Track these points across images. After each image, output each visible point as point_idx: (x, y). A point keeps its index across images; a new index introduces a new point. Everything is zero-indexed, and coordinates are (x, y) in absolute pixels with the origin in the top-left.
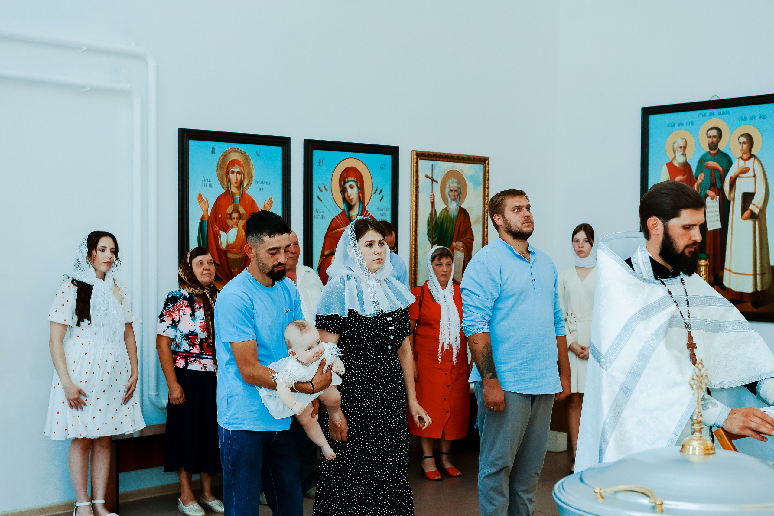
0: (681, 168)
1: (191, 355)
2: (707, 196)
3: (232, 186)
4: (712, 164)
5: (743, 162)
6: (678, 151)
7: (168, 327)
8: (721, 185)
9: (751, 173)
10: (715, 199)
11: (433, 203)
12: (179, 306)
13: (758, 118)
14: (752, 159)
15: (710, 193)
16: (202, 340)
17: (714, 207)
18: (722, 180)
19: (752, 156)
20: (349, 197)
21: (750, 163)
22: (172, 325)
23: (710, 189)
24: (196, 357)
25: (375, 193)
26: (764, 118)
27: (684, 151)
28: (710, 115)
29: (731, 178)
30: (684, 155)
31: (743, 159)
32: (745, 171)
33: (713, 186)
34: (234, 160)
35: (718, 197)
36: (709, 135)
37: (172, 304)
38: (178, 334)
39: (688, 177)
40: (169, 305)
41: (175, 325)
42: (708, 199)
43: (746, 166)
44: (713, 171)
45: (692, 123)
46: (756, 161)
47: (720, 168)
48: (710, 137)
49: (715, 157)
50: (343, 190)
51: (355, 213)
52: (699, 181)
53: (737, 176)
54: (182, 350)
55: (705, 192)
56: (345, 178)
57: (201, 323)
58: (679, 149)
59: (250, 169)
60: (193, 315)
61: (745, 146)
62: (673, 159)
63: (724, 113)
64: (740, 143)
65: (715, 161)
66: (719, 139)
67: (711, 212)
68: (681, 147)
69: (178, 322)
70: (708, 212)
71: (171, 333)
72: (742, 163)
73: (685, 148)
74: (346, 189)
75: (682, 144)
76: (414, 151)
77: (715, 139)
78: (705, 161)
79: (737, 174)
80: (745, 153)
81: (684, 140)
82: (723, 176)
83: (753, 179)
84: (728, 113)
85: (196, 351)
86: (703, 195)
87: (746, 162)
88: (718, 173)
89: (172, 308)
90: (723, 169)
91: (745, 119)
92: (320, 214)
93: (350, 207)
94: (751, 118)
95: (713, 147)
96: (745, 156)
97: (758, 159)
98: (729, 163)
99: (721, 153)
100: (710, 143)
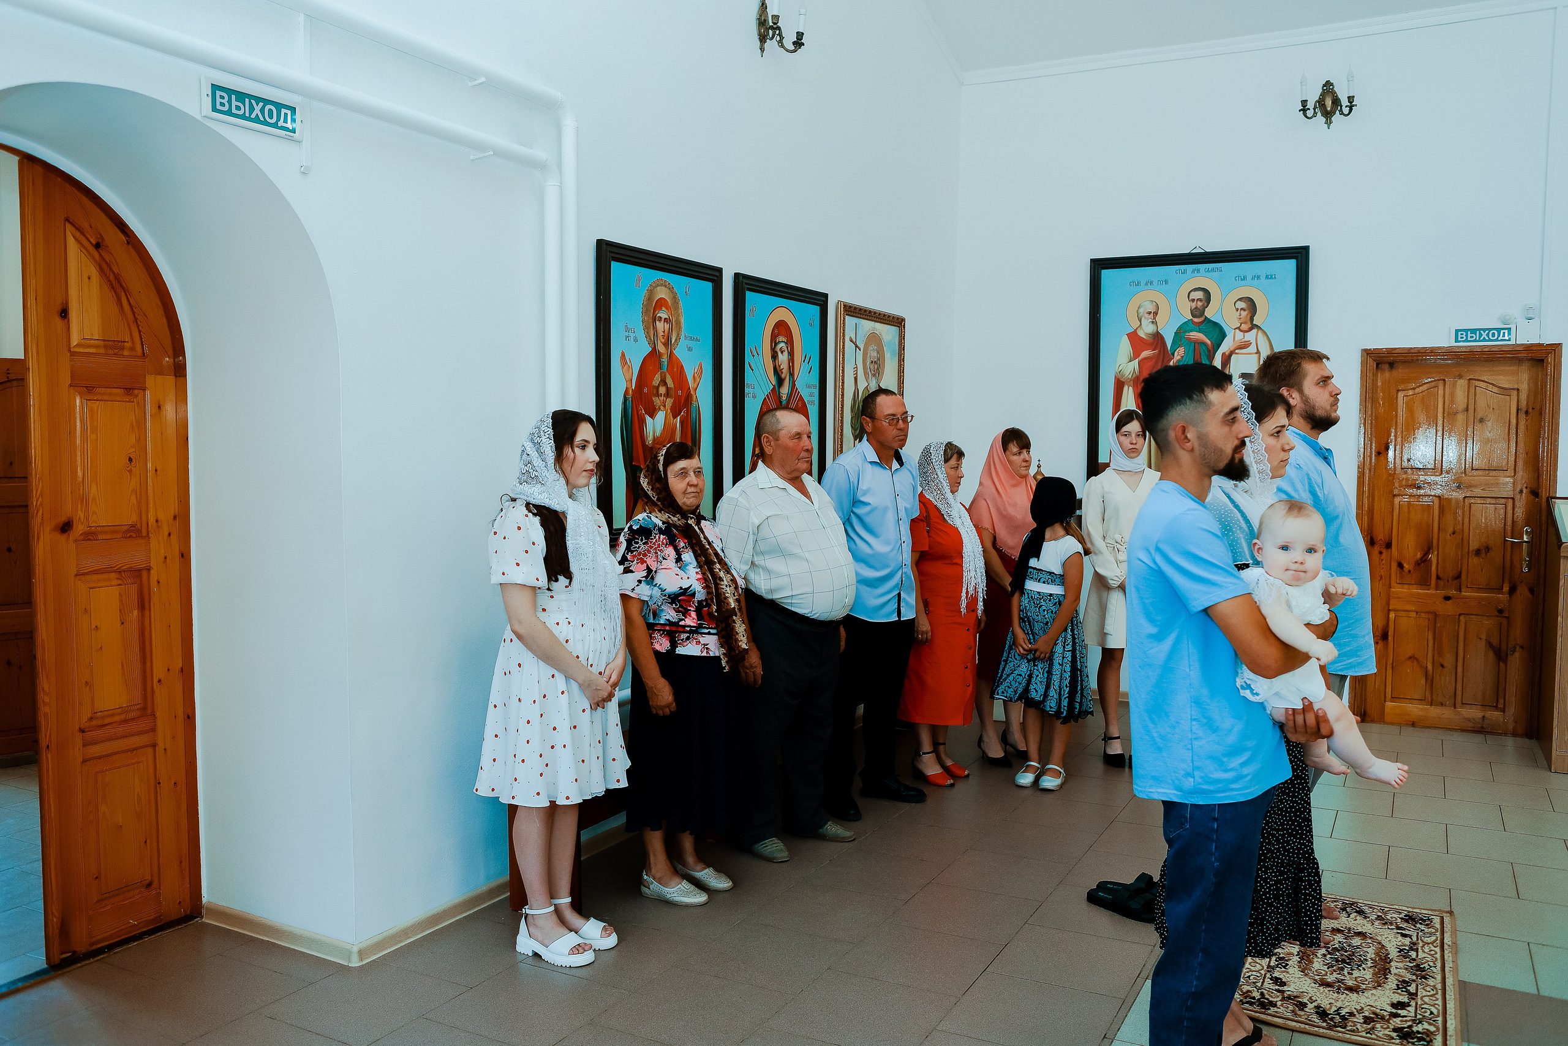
0: (1150, 340)
1: (680, 629)
3: (658, 341)
4: (1197, 335)
5: (1242, 333)
6: (1145, 318)
7: (640, 581)
8: (1208, 363)
9: (1252, 349)
11: (856, 379)
12: (654, 544)
13: (1263, 277)
14: (1254, 331)
16: (700, 602)
18: (1211, 357)
19: (1254, 326)
20: (780, 366)
21: (1251, 336)
22: (646, 577)
24: (690, 632)
25: (804, 362)
26: (1271, 278)
27: (1154, 318)
28: (1193, 271)
29: (1224, 354)
30: (1154, 322)
31: (1241, 331)
32: (1245, 345)
34: (661, 299)
36: (1190, 298)
37: (642, 540)
38: (656, 592)
39: (1160, 351)
40: (637, 543)
41: (650, 576)
43: (1246, 339)
44: (1196, 345)
45: (1166, 282)
46: (1260, 334)
47: (1209, 342)
48: (1193, 300)
49: (1200, 327)
50: (774, 356)
51: (785, 390)
52: (1174, 358)
53: (1232, 353)
54: (662, 622)
56: (776, 337)
57: (697, 573)
58: (1147, 315)
59: (678, 315)
60: (679, 560)
61: (1244, 314)
62: (1137, 328)
63: (1213, 270)
64: (1237, 310)
65: (1199, 331)
66: (1206, 304)
68: (1150, 313)
69: (656, 572)
71: (644, 592)
72: (1238, 333)
73: (1156, 313)
74: (777, 352)
75: (1151, 308)
76: (841, 302)
77: (1200, 304)
78: (1185, 331)
79: (1232, 349)
80: (1245, 323)
81: (1154, 303)
82: (1212, 352)
83: (1256, 356)
84: (1218, 270)
85: (691, 621)
87: (1246, 334)
88: (1204, 347)
89: (643, 548)
90: (1213, 343)
91: (1245, 279)
92: (751, 391)
93: (780, 382)
94: (1253, 278)
95: (1197, 313)
96: (1244, 327)
97: (1265, 333)
98: (1221, 335)
99: (1210, 321)
100: (1192, 308)
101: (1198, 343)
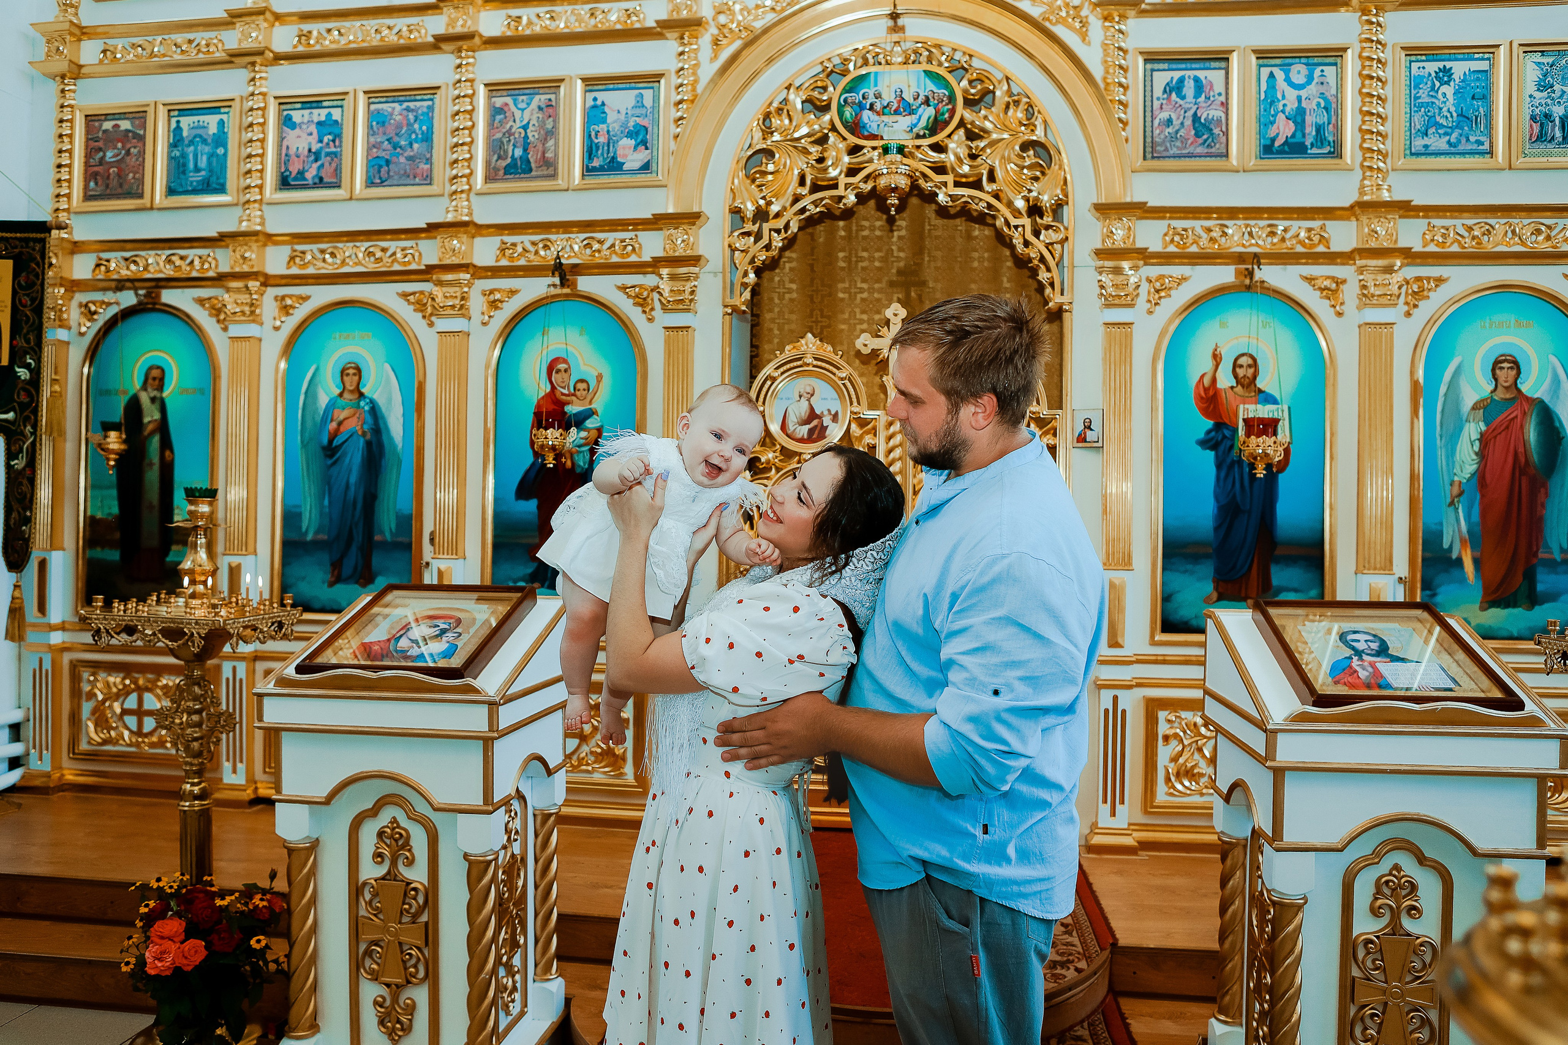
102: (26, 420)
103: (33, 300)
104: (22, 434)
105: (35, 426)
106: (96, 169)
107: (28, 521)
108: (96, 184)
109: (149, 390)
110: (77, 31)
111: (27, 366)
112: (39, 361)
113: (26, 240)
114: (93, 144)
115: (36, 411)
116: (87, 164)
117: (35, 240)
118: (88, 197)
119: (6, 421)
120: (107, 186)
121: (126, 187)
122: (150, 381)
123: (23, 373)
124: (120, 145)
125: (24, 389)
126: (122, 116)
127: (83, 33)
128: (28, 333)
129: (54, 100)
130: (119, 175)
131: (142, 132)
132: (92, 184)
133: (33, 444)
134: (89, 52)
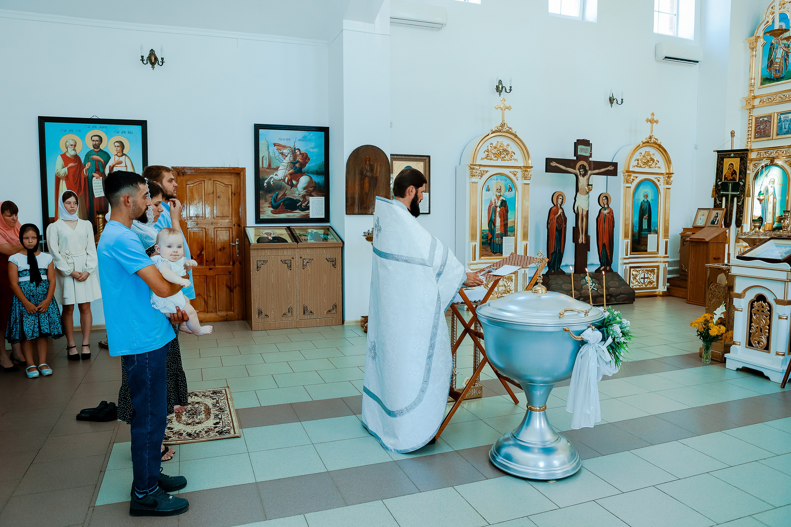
0: (73, 158)
2: (93, 176)
4: (96, 157)
6: (70, 147)
8: (103, 170)
9: (123, 164)
10: (99, 179)
13: (127, 133)
14: (124, 156)
15: (96, 175)
17: (98, 183)
18: (104, 167)
19: (123, 155)
21: (122, 159)
23: (95, 173)
26: (131, 133)
27: (74, 148)
28: (93, 127)
29: (110, 166)
30: (74, 150)
31: (117, 156)
32: (120, 163)
33: (97, 171)
35: (101, 178)
36: (92, 140)
39: (78, 164)
42: (94, 179)
43: (120, 160)
44: (97, 162)
45: (80, 131)
46: (127, 158)
47: (102, 160)
48: (94, 141)
49: (98, 153)
52: (87, 167)
53: (114, 166)
55: (92, 174)
61: (119, 148)
62: (66, 152)
63: (103, 127)
64: (115, 146)
65: (98, 155)
66: (100, 143)
67: (97, 186)
68: (72, 145)
70: (94, 187)
72: (117, 158)
73: (75, 146)
75: (73, 143)
77: (97, 142)
78: (91, 155)
79: (114, 164)
80: (119, 153)
81: (74, 141)
82: (104, 164)
83: (124, 168)
84: (106, 127)
86: (90, 176)
87: (120, 158)
88: (101, 163)
90: (104, 161)
91: (118, 132)
94: (122, 133)
95: (96, 147)
96: (119, 154)
97: (128, 156)
98: (108, 157)
99: (102, 151)
100: (94, 144)
101: (97, 161)
102: (742, 194)
103: (744, 167)
104: (741, 197)
105: (744, 195)
106: (758, 130)
107: (741, 216)
108: (758, 134)
109: (771, 184)
110: (754, 97)
111: (743, 182)
112: (745, 180)
113: (743, 153)
114: (757, 124)
115: (744, 192)
116: (755, 130)
117: (745, 153)
118: (755, 138)
119: (737, 194)
120: (761, 134)
121: (766, 134)
122: (771, 182)
123: (742, 184)
124: (764, 124)
125: (742, 187)
126: (765, 117)
127: (755, 97)
128: (743, 174)
129: (748, 115)
130: (764, 131)
131: (770, 120)
132: (757, 134)
133: (743, 199)
134: (757, 102)
